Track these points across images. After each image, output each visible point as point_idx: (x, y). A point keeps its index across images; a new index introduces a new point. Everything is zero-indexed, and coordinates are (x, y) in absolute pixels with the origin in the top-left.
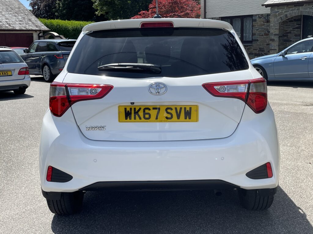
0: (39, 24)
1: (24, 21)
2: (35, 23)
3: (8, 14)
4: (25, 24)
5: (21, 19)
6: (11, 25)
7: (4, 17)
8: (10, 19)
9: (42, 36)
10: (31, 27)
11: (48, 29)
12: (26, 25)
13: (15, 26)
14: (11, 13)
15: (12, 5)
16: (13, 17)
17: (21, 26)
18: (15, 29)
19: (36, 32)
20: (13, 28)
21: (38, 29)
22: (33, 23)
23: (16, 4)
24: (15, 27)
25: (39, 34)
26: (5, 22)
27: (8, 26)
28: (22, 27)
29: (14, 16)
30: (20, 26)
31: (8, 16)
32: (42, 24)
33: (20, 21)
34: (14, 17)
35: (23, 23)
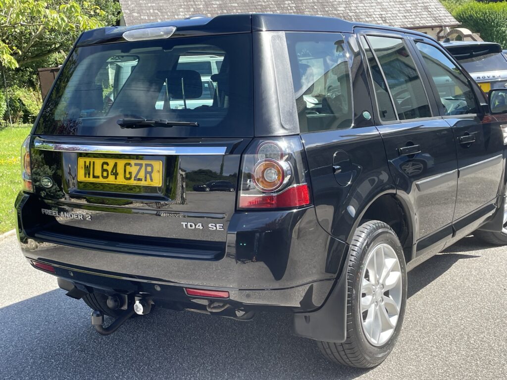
0: (441, 15)
1: (413, 11)
5: (410, 8)
7: (380, 7)
8: (388, 9)
9: (443, 37)
10: (424, 22)
11: (458, 23)
12: (416, 18)
13: (394, 21)
16: (395, 6)
17: (406, 20)
19: (433, 30)
21: (436, 24)
22: (430, 13)
24: (393, 24)
25: (438, 33)
26: (378, 16)
27: (382, 22)
28: (406, 23)
29: (399, 3)
30: (404, 20)
31: (387, 4)
32: (447, 15)
33: (408, 11)
34: (398, 6)
35: (411, 16)
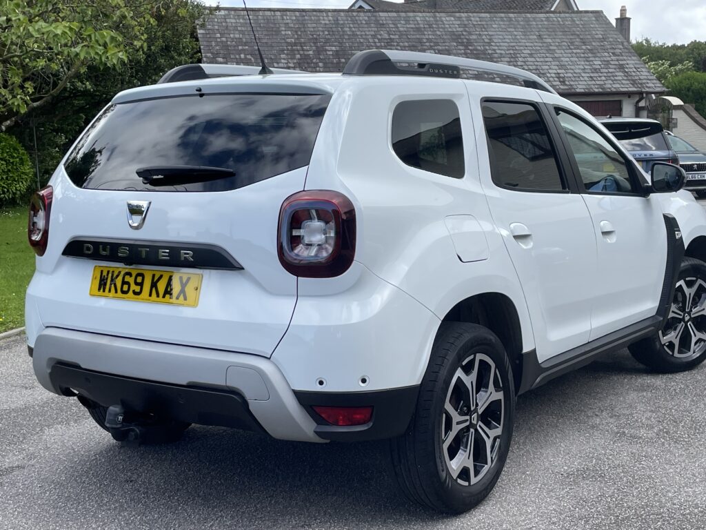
0: (642, 77)
1: (604, 70)
2: (634, 74)
3: (570, 55)
4: (603, 78)
5: (599, 67)
6: (567, 83)
7: (557, 63)
8: (569, 67)
9: (643, 108)
10: (618, 86)
11: (666, 90)
12: (607, 80)
13: (577, 83)
14: (576, 54)
15: (587, 33)
16: (579, 63)
17: (593, 82)
18: (573, 90)
19: (629, 97)
20: (570, 89)
21: (635, 89)
22: (627, 74)
23: (599, 29)
24: (575, 87)
25: (638, 102)
26: (553, 75)
28: (593, 87)
29: (584, 59)
30: (590, 83)
31: (568, 59)
34: (583, 63)
35: (600, 77)
